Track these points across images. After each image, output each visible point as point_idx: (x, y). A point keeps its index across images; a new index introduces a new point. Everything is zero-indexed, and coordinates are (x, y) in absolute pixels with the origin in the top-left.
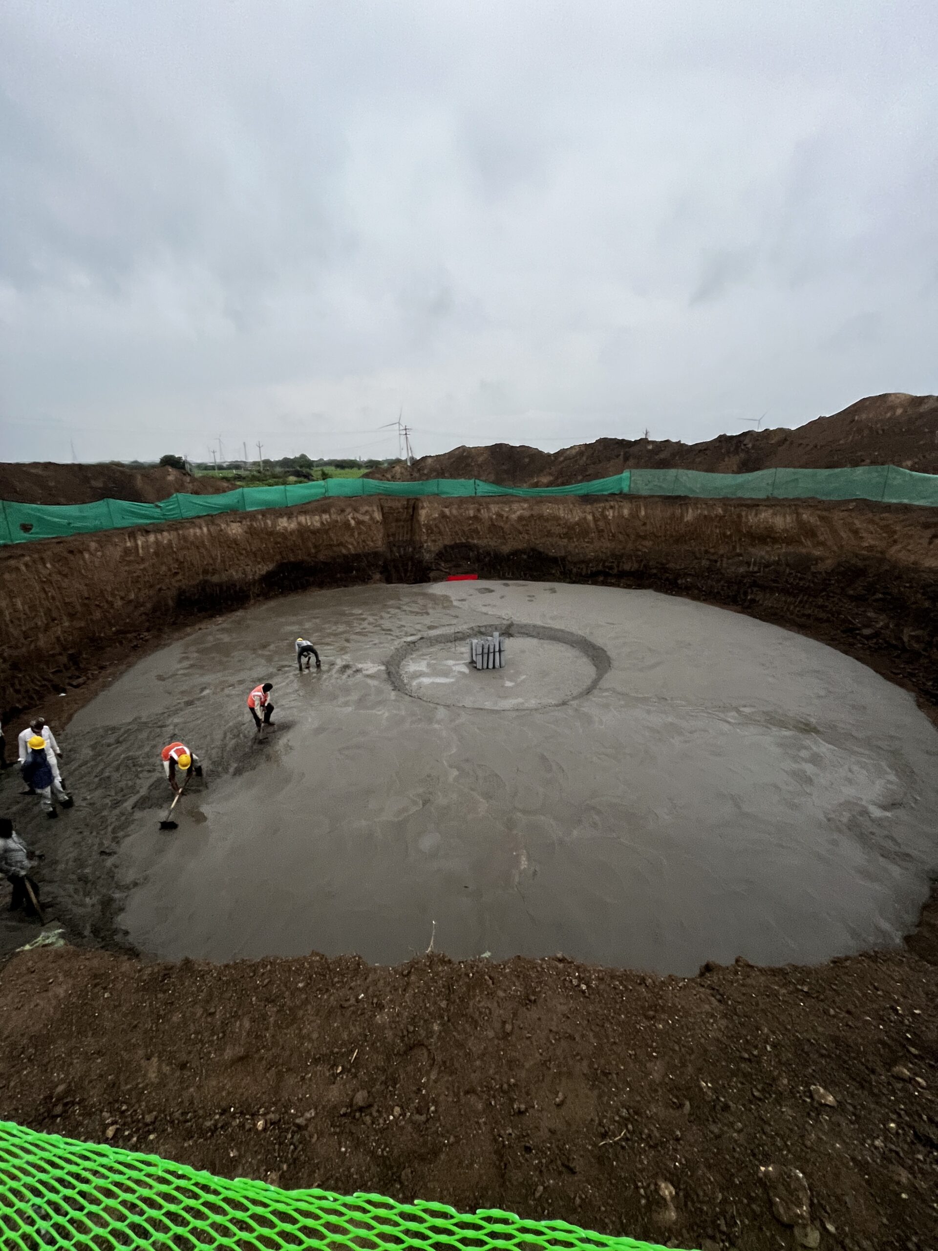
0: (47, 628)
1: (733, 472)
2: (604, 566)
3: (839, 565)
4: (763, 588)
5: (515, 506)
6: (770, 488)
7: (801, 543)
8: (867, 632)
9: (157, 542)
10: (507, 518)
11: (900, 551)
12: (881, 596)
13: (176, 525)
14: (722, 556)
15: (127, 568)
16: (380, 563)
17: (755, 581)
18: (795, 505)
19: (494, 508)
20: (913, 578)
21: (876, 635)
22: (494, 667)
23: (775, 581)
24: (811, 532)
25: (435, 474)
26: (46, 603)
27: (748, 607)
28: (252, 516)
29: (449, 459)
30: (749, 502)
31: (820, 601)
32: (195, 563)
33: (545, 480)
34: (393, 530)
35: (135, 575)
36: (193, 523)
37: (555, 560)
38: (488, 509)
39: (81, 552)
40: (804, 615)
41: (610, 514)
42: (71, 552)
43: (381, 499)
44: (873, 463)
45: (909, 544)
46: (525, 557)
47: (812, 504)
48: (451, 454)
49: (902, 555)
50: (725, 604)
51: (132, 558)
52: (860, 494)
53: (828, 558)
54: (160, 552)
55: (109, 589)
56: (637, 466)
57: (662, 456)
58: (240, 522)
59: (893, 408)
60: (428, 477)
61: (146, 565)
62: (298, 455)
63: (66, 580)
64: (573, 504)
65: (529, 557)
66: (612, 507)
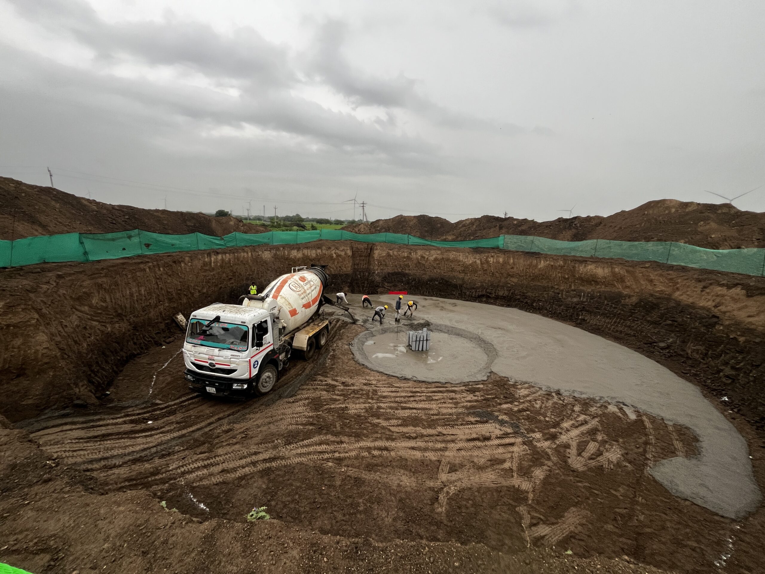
0: (156, 306)
1: (568, 240)
2: (486, 292)
3: (641, 301)
4: (590, 312)
5: (432, 252)
6: (593, 251)
7: (615, 286)
8: (662, 345)
9: (223, 260)
10: (427, 258)
11: (682, 295)
12: (670, 322)
13: (233, 250)
14: (562, 291)
15: (204, 274)
16: (349, 281)
17: (584, 307)
18: (611, 262)
19: (420, 253)
20: (692, 312)
21: (668, 347)
22: (422, 350)
23: (597, 308)
24: (621, 280)
25: (384, 230)
26: (157, 291)
27: (580, 324)
28: (277, 248)
29: (392, 222)
30: (580, 259)
31: (628, 323)
32: (242, 273)
33: (450, 238)
34: (357, 262)
35: (208, 278)
36: (243, 249)
37: (455, 286)
38: (416, 253)
39: (180, 262)
40: (617, 331)
41: (491, 260)
42: (175, 262)
43: (351, 243)
44: (659, 240)
45: (688, 291)
46: (437, 283)
47: (621, 262)
48: (394, 219)
49: (684, 298)
50: (564, 320)
51: (207, 268)
52: (651, 258)
53: (633, 296)
54: (224, 265)
55: (192, 285)
56: (508, 233)
57: (523, 228)
58: (270, 251)
59: (668, 208)
60: (380, 231)
61: (214, 272)
62: (295, 215)
63: (170, 278)
64: (468, 253)
65: (439, 283)
66: (492, 257)
